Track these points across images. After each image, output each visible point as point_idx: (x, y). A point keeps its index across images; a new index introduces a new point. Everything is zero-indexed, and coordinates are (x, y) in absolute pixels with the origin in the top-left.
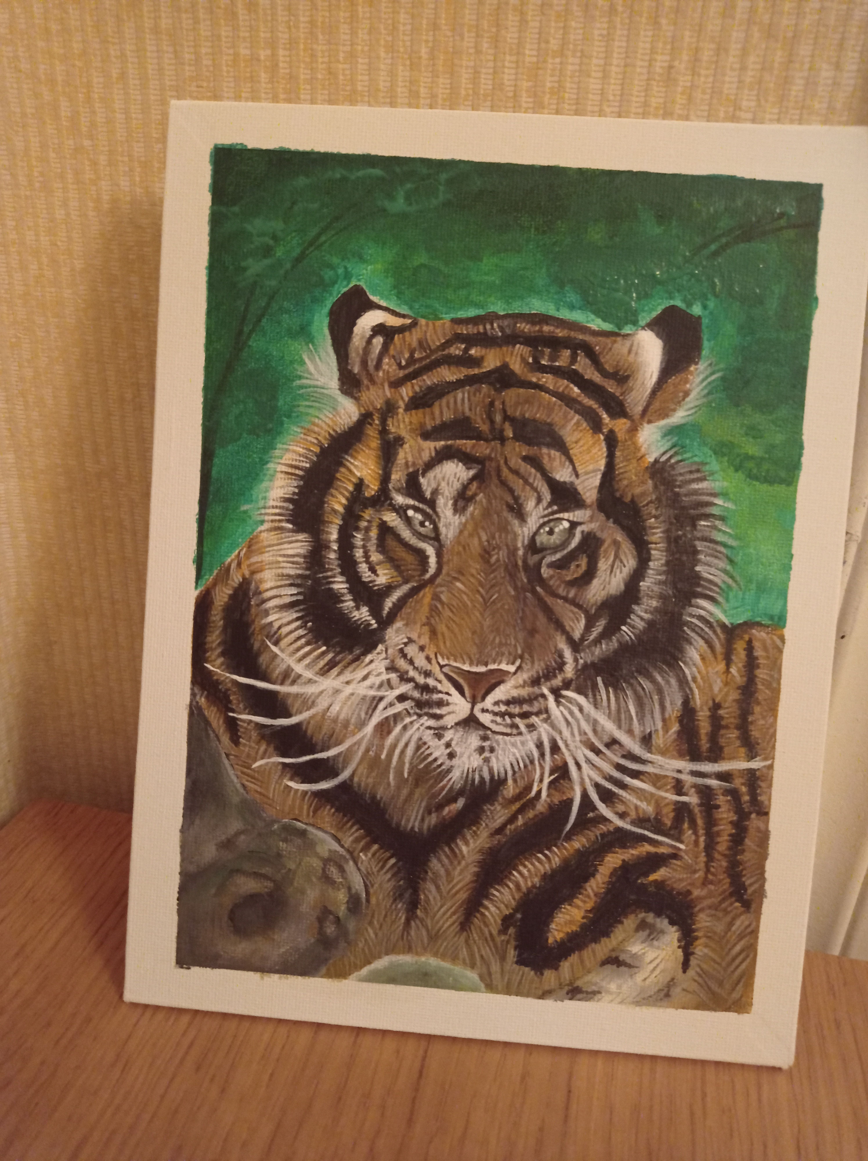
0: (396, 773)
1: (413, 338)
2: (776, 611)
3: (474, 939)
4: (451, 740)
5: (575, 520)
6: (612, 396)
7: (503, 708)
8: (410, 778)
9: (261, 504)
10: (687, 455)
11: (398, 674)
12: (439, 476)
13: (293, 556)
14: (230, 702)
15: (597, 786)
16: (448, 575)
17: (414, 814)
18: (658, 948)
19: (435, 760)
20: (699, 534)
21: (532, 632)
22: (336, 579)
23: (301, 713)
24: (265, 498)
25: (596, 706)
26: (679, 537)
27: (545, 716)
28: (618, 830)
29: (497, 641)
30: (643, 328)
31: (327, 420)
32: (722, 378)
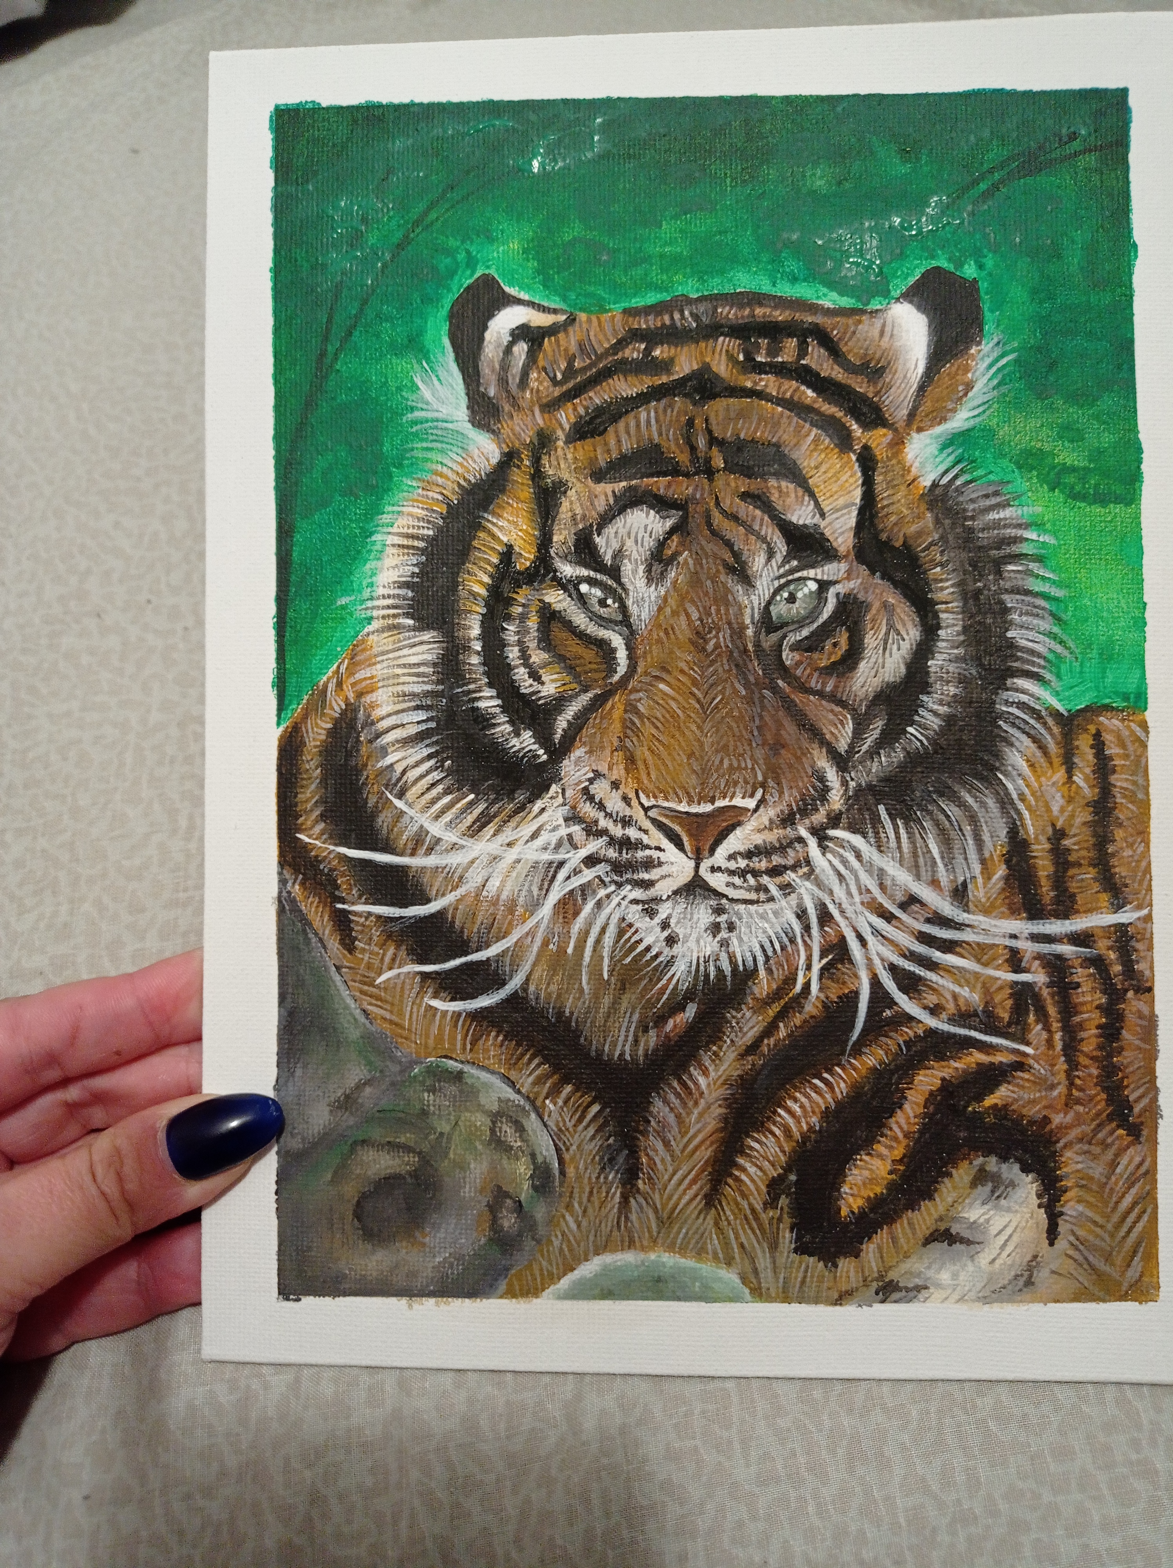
0: (590, 974)
1: (570, 340)
2: (1131, 687)
3: (727, 1219)
4: (669, 917)
5: (825, 578)
6: (863, 399)
7: (742, 863)
8: (613, 979)
9: (366, 594)
10: (980, 472)
11: (583, 826)
12: (622, 531)
13: (418, 665)
14: (337, 887)
15: (893, 969)
16: (646, 673)
17: (623, 1033)
18: (1009, 1210)
19: (648, 949)
20: (1008, 585)
21: (777, 746)
22: (481, 694)
23: (443, 895)
24: (371, 585)
25: (879, 848)
26: (979, 591)
27: (805, 869)
28: (931, 1032)
29: (726, 763)
30: (897, 300)
31: (455, 467)
32: (1016, 361)
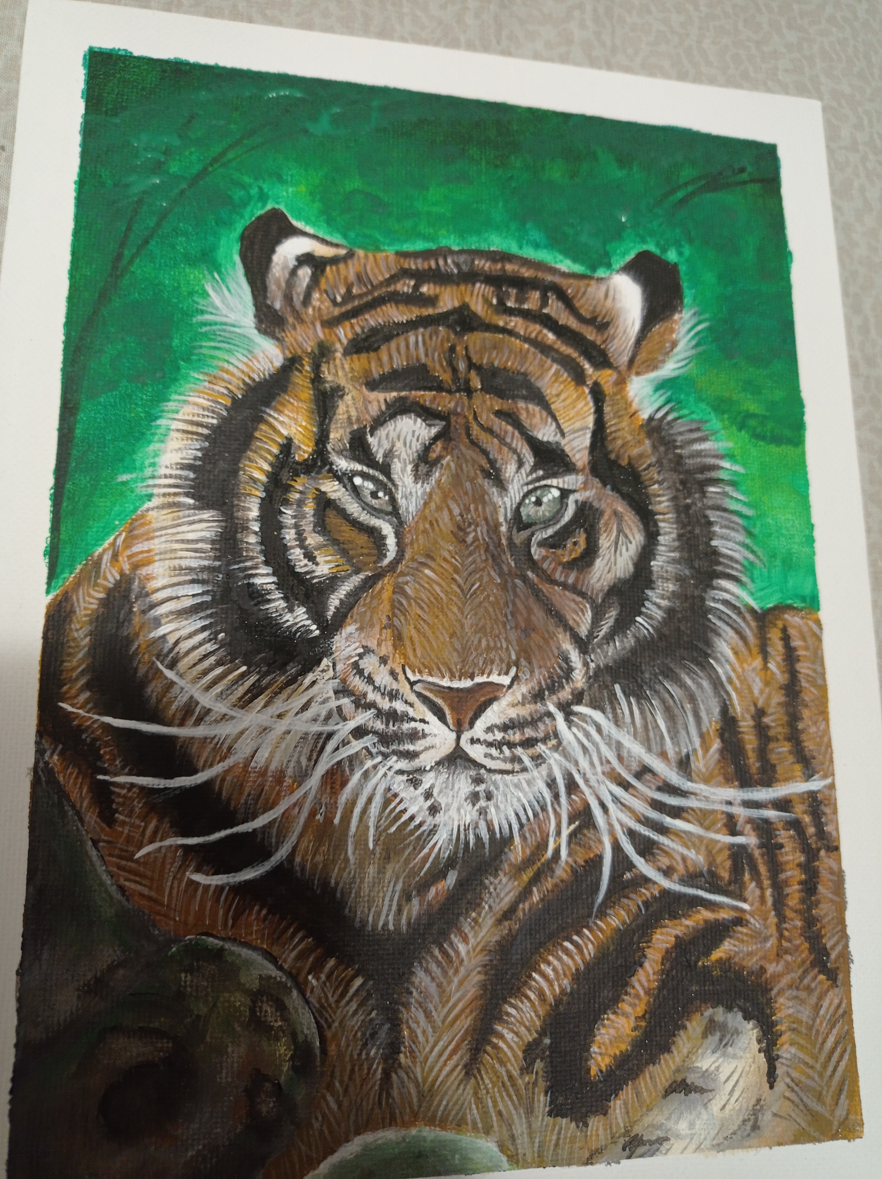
0: (356, 844)
1: (350, 271)
2: (807, 591)
4: (432, 787)
5: (566, 487)
6: (593, 344)
7: (499, 736)
8: (378, 850)
9: (148, 472)
10: (685, 412)
11: (353, 698)
12: (393, 435)
13: (196, 541)
15: (631, 834)
16: (413, 559)
17: (387, 902)
18: (734, 1056)
19: (412, 818)
20: (710, 503)
21: (528, 629)
22: (258, 571)
23: (211, 766)
24: (153, 465)
25: (617, 722)
26: (688, 507)
27: (554, 742)
28: (665, 893)
29: (484, 643)
30: (618, 272)
31: (240, 365)
32: (709, 329)
